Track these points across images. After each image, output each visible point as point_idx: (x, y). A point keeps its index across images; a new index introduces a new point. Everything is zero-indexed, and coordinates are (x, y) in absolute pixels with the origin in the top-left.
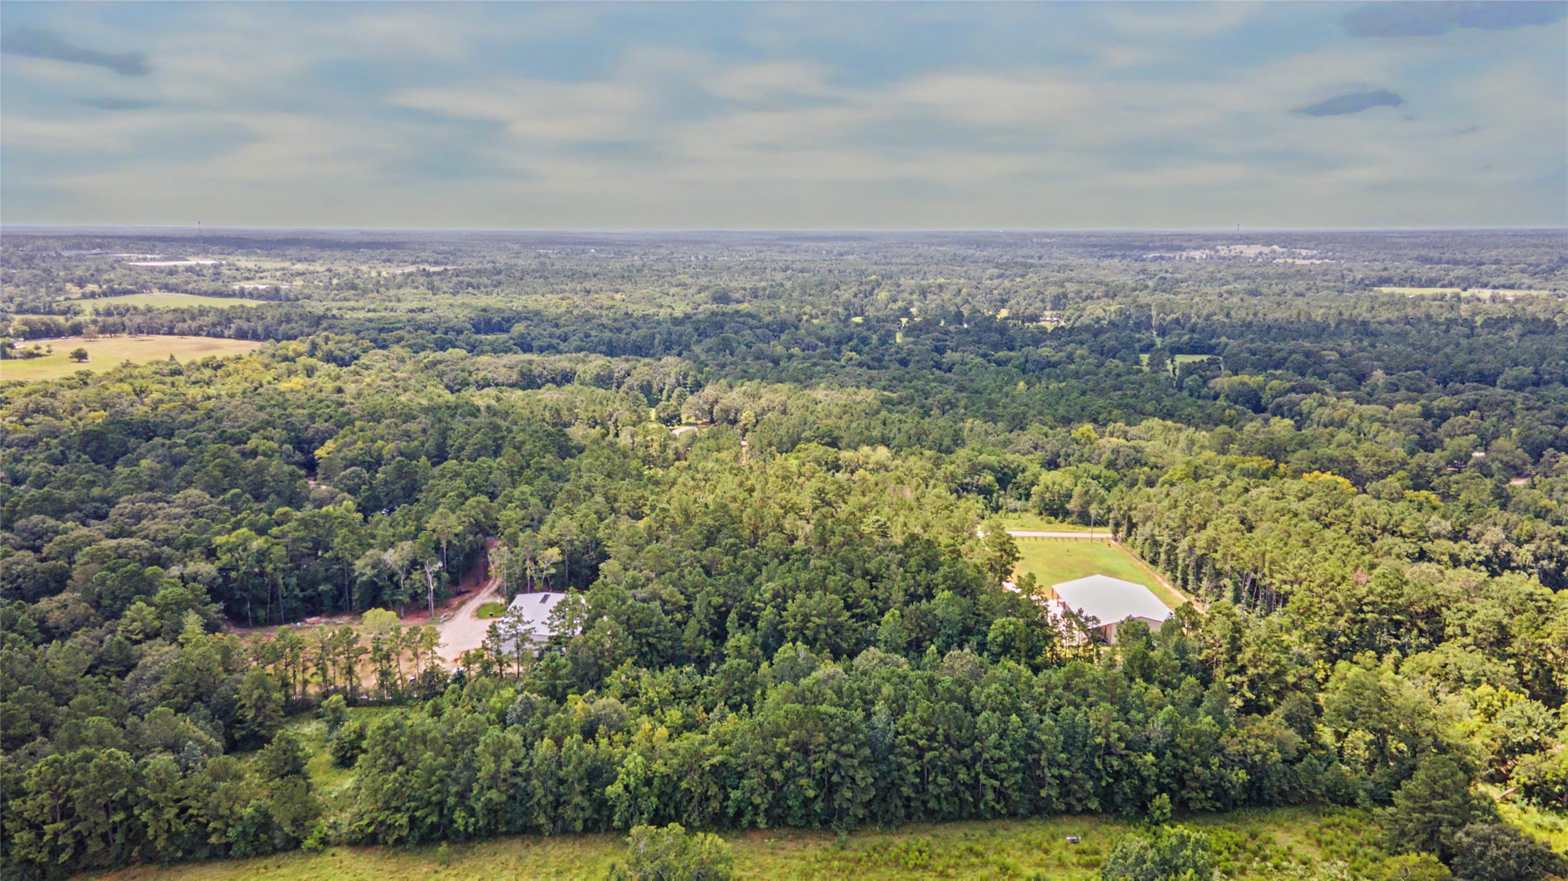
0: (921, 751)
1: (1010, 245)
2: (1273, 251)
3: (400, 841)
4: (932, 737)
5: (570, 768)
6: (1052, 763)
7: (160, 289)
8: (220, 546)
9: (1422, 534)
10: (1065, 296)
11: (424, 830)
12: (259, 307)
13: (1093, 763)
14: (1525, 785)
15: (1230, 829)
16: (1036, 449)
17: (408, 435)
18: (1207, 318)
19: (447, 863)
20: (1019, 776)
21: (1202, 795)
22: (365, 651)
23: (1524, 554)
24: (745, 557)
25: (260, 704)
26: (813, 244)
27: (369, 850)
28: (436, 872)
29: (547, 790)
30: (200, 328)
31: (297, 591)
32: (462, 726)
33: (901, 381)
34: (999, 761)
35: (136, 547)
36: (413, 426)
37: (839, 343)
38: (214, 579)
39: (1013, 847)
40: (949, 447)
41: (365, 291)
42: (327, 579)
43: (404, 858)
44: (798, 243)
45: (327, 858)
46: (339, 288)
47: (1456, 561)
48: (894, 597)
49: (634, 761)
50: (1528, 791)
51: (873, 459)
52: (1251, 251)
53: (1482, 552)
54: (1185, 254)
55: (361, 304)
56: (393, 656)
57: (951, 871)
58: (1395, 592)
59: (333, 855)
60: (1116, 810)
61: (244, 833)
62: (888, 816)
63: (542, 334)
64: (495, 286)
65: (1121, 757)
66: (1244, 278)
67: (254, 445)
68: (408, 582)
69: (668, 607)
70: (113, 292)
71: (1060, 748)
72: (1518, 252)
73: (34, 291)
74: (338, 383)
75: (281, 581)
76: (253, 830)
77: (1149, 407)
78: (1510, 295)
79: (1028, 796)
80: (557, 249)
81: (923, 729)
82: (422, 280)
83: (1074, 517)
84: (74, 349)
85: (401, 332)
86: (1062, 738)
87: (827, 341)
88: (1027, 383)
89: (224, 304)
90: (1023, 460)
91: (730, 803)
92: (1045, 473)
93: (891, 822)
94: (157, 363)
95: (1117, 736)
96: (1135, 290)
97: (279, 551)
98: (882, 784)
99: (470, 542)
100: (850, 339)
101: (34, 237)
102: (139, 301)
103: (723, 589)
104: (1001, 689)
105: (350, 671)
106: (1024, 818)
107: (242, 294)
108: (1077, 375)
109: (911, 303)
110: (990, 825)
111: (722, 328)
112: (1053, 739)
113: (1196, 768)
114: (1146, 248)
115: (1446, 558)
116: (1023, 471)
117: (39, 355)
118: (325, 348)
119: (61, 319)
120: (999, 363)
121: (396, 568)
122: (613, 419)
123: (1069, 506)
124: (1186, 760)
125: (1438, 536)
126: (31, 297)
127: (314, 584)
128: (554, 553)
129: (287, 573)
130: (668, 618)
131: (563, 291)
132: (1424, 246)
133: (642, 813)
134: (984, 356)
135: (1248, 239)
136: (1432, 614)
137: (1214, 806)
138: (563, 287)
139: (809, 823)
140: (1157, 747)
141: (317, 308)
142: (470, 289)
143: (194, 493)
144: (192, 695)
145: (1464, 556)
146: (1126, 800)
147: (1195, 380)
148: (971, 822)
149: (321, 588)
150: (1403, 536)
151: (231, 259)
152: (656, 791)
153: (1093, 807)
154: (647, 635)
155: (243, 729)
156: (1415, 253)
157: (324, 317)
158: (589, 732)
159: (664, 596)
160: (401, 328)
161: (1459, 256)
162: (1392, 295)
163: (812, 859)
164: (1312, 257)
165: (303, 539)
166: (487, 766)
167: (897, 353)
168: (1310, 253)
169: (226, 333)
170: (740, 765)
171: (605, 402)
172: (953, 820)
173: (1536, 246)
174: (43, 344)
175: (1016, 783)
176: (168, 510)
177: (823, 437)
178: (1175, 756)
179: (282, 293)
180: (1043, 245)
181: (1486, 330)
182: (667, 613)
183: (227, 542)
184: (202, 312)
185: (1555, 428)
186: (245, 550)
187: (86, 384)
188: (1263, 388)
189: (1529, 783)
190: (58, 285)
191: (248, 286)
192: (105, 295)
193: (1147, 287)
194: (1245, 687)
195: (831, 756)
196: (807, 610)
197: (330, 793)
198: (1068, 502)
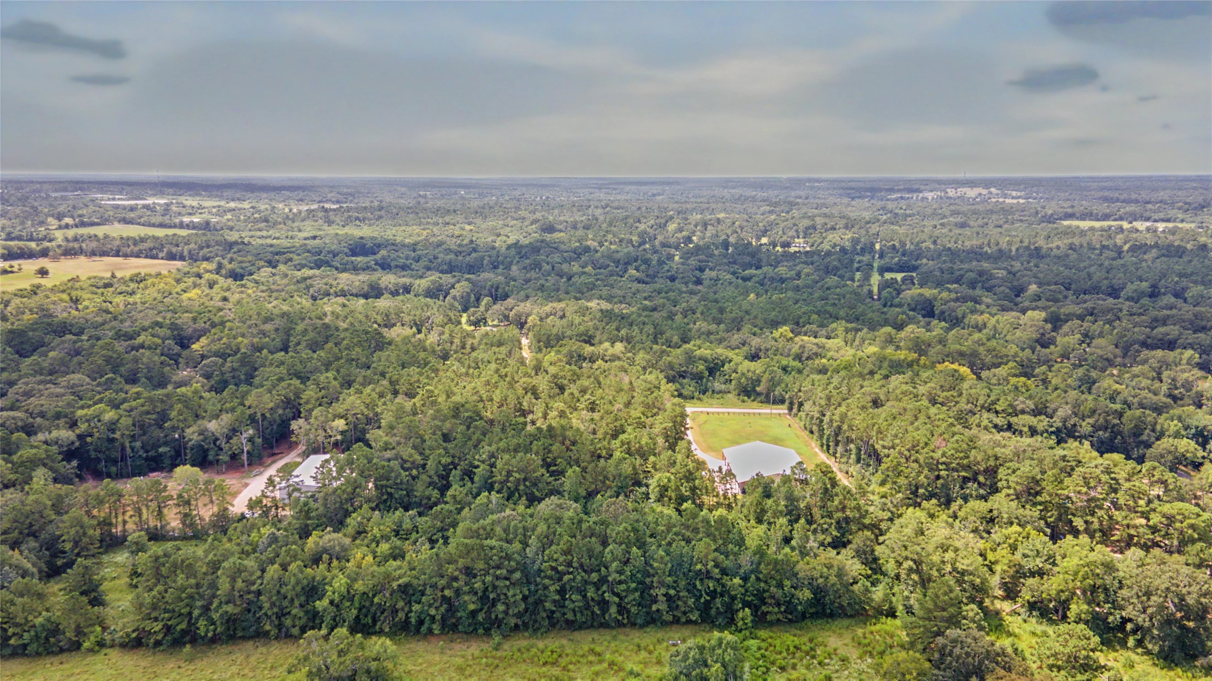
0: (561, 575)
1: (786, 188)
2: (990, 193)
3: (158, 643)
4: (569, 564)
5: (289, 587)
6: (662, 584)
7: (119, 222)
8: (81, 418)
9: (1011, 411)
10: (814, 228)
11: (176, 635)
12: (188, 235)
13: (695, 586)
14: (1028, 602)
15: (795, 635)
16: (743, 345)
17: (264, 334)
18: (918, 244)
19: (191, 660)
20: (637, 594)
21: (776, 609)
22: (171, 498)
23: (1086, 427)
24: (476, 427)
25: (77, 538)
26: (633, 188)
27: (135, 650)
28: (179, 667)
29: (273, 604)
30: (141, 251)
31: (141, 452)
32: (215, 555)
33: (659, 293)
34: (620, 582)
35: (14, 418)
36: (268, 327)
37: (627, 263)
38: (73, 443)
39: (626, 648)
40: (676, 343)
41: (275, 223)
42: (166, 444)
43: (159, 656)
44: (621, 186)
45: (100, 657)
46: (256, 221)
47: (1033, 432)
48: (583, 456)
49: (339, 582)
50: (1032, 606)
51: (610, 352)
52: (971, 193)
53: (1054, 424)
54: (921, 195)
55: (270, 233)
56: (193, 502)
57: (571, 667)
58: (962, 455)
59: (105, 655)
60: (713, 622)
61: (37, 637)
62: (537, 625)
63: (401, 257)
64: (377, 220)
65: (718, 580)
66: (958, 214)
67: (141, 341)
68: (228, 445)
69: (407, 465)
70: (83, 224)
71: (667, 573)
72: (1180, 193)
73: (23, 223)
74: (226, 294)
75: (128, 445)
76: (44, 635)
77: (842, 313)
78: (1161, 226)
79: (644, 610)
80: (435, 190)
81: (561, 559)
82: (321, 214)
83: (763, 397)
84: (37, 267)
85: (291, 255)
86: (669, 565)
87: (617, 262)
88: (757, 295)
89: (160, 233)
90: (731, 354)
91: (413, 614)
92: (747, 363)
93: (538, 629)
94: (95, 277)
95: (713, 563)
96: (868, 223)
97: (126, 421)
98: (531, 600)
99: (280, 415)
100: (636, 260)
101: (32, 182)
102: (100, 231)
103: (451, 451)
104: (630, 528)
105: (160, 513)
106: (642, 626)
107: (181, 226)
108: (797, 289)
109: (694, 233)
110: (614, 632)
111: (539, 251)
112: (662, 566)
113: (772, 588)
114: (891, 190)
115: (1026, 429)
116: (730, 361)
117: (12, 272)
118: (229, 266)
119: (33, 245)
120: (745, 279)
121: (218, 435)
122: (430, 321)
123: (758, 389)
124: (766, 582)
125: (1023, 412)
126: (18, 228)
127: (156, 446)
128: (340, 424)
129: (133, 438)
130: (404, 474)
131: (428, 223)
132: (1110, 189)
133: (344, 621)
134: (734, 273)
135: (972, 183)
136: (992, 472)
137: (786, 618)
138: (429, 220)
139: (476, 630)
140: (745, 573)
141: (233, 236)
142: (358, 222)
143: (76, 378)
144: (26, 531)
145: (1040, 427)
146: (719, 613)
147: (890, 293)
148: (601, 630)
149: (161, 450)
150: (997, 412)
151: (182, 199)
152: (357, 604)
153: (694, 619)
154: (387, 486)
155: (64, 558)
156: (1101, 194)
157: (236, 243)
158: (316, 560)
159: (404, 457)
160: (293, 252)
161: (1134, 196)
162: (1069, 227)
163: (470, 658)
164: (1019, 197)
165: (148, 413)
166: (224, 585)
167: (668, 271)
168: (1019, 194)
169: (161, 255)
170: (420, 585)
171: (425, 309)
172: (588, 628)
173: (1195, 188)
174: (15, 263)
175: (634, 600)
176: (52, 390)
177: (581, 335)
178: (758, 579)
179: (211, 225)
180: (812, 188)
181: (1130, 254)
182: (405, 470)
183: (86, 415)
184: (142, 240)
185: (1148, 329)
186: (99, 421)
187: (35, 293)
188: (935, 299)
189: (1032, 600)
190: (41, 219)
191: (186, 219)
192: (77, 226)
193: (878, 220)
194: (833, 527)
195: (489, 579)
196: (511, 468)
197: (119, 607)
198: (759, 385)
